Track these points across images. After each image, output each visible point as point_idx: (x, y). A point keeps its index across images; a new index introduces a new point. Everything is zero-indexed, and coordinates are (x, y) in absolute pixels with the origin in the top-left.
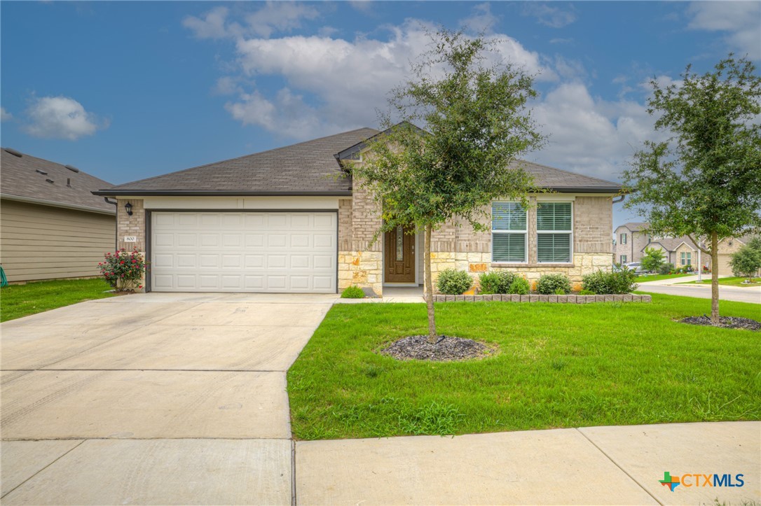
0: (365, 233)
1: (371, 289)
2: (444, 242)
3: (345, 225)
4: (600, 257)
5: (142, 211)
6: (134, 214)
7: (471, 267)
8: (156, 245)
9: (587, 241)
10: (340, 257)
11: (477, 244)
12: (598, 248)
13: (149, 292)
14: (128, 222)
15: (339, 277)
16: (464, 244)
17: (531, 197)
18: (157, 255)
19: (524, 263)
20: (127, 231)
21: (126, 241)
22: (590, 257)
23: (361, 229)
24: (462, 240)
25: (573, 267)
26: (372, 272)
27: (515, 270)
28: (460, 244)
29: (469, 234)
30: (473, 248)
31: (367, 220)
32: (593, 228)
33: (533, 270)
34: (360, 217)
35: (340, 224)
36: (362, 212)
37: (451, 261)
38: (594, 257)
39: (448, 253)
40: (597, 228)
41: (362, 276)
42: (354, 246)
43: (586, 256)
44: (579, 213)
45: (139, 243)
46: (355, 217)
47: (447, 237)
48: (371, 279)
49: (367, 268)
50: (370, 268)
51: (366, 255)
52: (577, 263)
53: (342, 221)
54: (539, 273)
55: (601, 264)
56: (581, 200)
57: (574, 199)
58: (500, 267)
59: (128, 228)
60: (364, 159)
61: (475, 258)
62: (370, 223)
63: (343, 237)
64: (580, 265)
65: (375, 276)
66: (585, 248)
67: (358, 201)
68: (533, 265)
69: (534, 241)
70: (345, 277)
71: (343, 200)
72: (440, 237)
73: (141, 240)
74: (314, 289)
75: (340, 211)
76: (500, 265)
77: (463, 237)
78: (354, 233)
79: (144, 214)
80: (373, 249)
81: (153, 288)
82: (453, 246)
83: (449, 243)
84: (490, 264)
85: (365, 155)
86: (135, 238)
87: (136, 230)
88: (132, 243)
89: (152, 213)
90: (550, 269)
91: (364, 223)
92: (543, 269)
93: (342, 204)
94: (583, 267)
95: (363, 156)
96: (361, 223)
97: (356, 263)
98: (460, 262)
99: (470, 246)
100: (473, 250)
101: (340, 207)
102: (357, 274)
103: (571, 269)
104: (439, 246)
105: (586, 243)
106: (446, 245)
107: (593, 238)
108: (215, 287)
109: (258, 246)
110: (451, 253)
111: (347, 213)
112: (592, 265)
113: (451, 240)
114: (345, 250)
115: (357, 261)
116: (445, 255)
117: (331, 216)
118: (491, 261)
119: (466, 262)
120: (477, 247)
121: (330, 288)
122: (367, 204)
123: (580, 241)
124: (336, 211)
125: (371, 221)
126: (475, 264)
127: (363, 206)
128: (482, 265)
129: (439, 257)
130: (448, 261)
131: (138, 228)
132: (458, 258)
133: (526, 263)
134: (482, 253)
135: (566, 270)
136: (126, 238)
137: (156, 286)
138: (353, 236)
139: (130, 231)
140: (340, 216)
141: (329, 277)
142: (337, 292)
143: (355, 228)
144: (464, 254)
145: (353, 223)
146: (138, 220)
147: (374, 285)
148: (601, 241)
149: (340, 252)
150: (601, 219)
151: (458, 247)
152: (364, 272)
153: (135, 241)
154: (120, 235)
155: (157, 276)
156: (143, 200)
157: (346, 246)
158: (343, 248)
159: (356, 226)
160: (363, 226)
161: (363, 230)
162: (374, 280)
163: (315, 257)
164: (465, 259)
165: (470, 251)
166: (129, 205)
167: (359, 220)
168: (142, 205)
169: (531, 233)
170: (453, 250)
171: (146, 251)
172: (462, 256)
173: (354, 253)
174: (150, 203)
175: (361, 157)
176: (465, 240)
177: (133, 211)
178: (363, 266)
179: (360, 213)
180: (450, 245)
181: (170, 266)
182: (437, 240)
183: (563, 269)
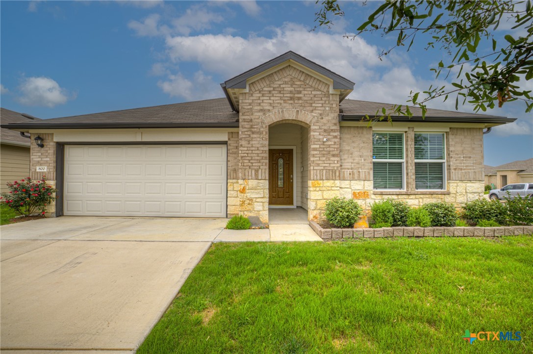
0: (251, 161)
1: (258, 218)
2: (329, 170)
3: (233, 155)
4: (473, 185)
5: (52, 144)
6: (45, 146)
7: (354, 194)
8: (68, 174)
9: (461, 169)
10: (229, 184)
11: (359, 172)
12: (472, 176)
13: (60, 216)
14: (40, 154)
15: (228, 204)
16: (347, 173)
17: (409, 128)
18: (69, 183)
19: (402, 190)
20: (38, 162)
21: (38, 170)
22: (464, 184)
23: (248, 158)
24: (345, 169)
25: (449, 194)
26: (258, 200)
27: (395, 197)
28: (344, 171)
29: (352, 163)
30: (356, 176)
31: (253, 149)
32: (466, 157)
33: (412, 197)
34: (247, 145)
35: (229, 154)
36: (249, 141)
37: (336, 189)
38: (468, 184)
39: (333, 181)
40: (470, 157)
41: (249, 204)
42: (240, 175)
43: (460, 184)
44: (453, 143)
45: (49, 172)
46: (241, 145)
47: (332, 165)
48: (258, 206)
49: (253, 196)
50: (257, 196)
51: (252, 183)
52: (452, 190)
53: (231, 152)
54: (417, 200)
55: (474, 191)
56: (455, 131)
57: (448, 130)
58: (382, 194)
59: (40, 159)
60: (250, 90)
61: (358, 186)
62: (256, 152)
63: (232, 166)
64: (455, 192)
65: (261, 204)
66: (460, 176)
67: (245, 130)
68: (412, 192)
69: (412, 170)
70: (233, 204)
71: (232, 133)
72: (325, 165)
73: (51, 170)
74: (207, 214)
75: (229, 142)
76: (382, 192)
77: (347, 165)
78: (241, 162)
79: (55, 146)
80: (260, 178)
81: (65, 212)
82: (337, 174)
83: (334, 171)
84: (372, 192)
85: (251, 86)
86: (46, 168)
87: (47, 161)
88: (43, 172)
89: (65, 146)
90: (427, 196)
91: (251, 152)
92: (422, 196)
93: (231, 136)
94: (458, 194)
95: (250, 87)
96: (247, 152)
97: (243, 191)
98: (343, 190)
99: (353, 174)
100: (356, 178)
101: (229, 139)
102: (243, 202)
103: (447, 196)
104: (324, 174)
105: (460, 171)
106: (331, 173)
107: (466, 166)
108: (119, 211)
109: (157, 175)
110: (336, 182)
111: (235, 145)
112: (466, 192)
113: (335, 168)
114: (233, 179)
115: (244, 189)
116: (329, 183)
117: (222, 147)
118: (372, 189)
119: (350, 190)
120: (359, 175)
121: (221, 212)
122: (253, 133)
123: (455, 169)
124: (225, 143)
125: (258, 150)
126: (358, 191)
127: (249, 135)
128: (364, 193)
129: (325, 185)
130: (333, 188)
131: (48, 159)
132: (342, 186)
133: (404, 190)
134: (364, 181)
135: (443, 196)
136: (38, 168)
137: (68, 211)
138: (240, 164)
139: (42, 162)
140: (229, 147)
141: (220, 203)
142: (227, 217)
143: (242, 157)
144: (347, 182)
145: (240, 152)
146: (49, 152)
147: (261, 213)
148: (473, 169)
149: (229, 180)
150: (473, 149)
151: (342, 176)
152: (251, 200)
153: (45, 170)
154: (33, 165)
155: (69, 202)
156: (53, 134)
157: (235, 175)
158: (232, 177)
159: (243, 155)
160: (249, 155)
161: (250, 158)
162: (260, 208)
163: (207, 185)
164: (348, 186)
165: (353, 179)
166: (39, 138)
167: (246, 149)
168: (53, 139)
169: (410, 161)
170: (337, 178)
171: (56, 179)
172: (345, 184)
173: (241, 181)
174: (61, 136)
175: (248, 87)
176: (348, 169)
177: (44, 144)
178: (250, 194)
179: (247, 142)
180: (335, 173)
181: (80, 193)
182: (323, 168)
183: (440, 196)
